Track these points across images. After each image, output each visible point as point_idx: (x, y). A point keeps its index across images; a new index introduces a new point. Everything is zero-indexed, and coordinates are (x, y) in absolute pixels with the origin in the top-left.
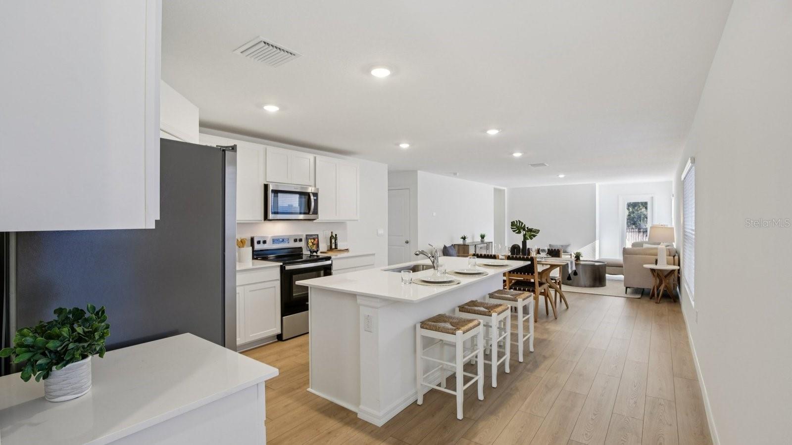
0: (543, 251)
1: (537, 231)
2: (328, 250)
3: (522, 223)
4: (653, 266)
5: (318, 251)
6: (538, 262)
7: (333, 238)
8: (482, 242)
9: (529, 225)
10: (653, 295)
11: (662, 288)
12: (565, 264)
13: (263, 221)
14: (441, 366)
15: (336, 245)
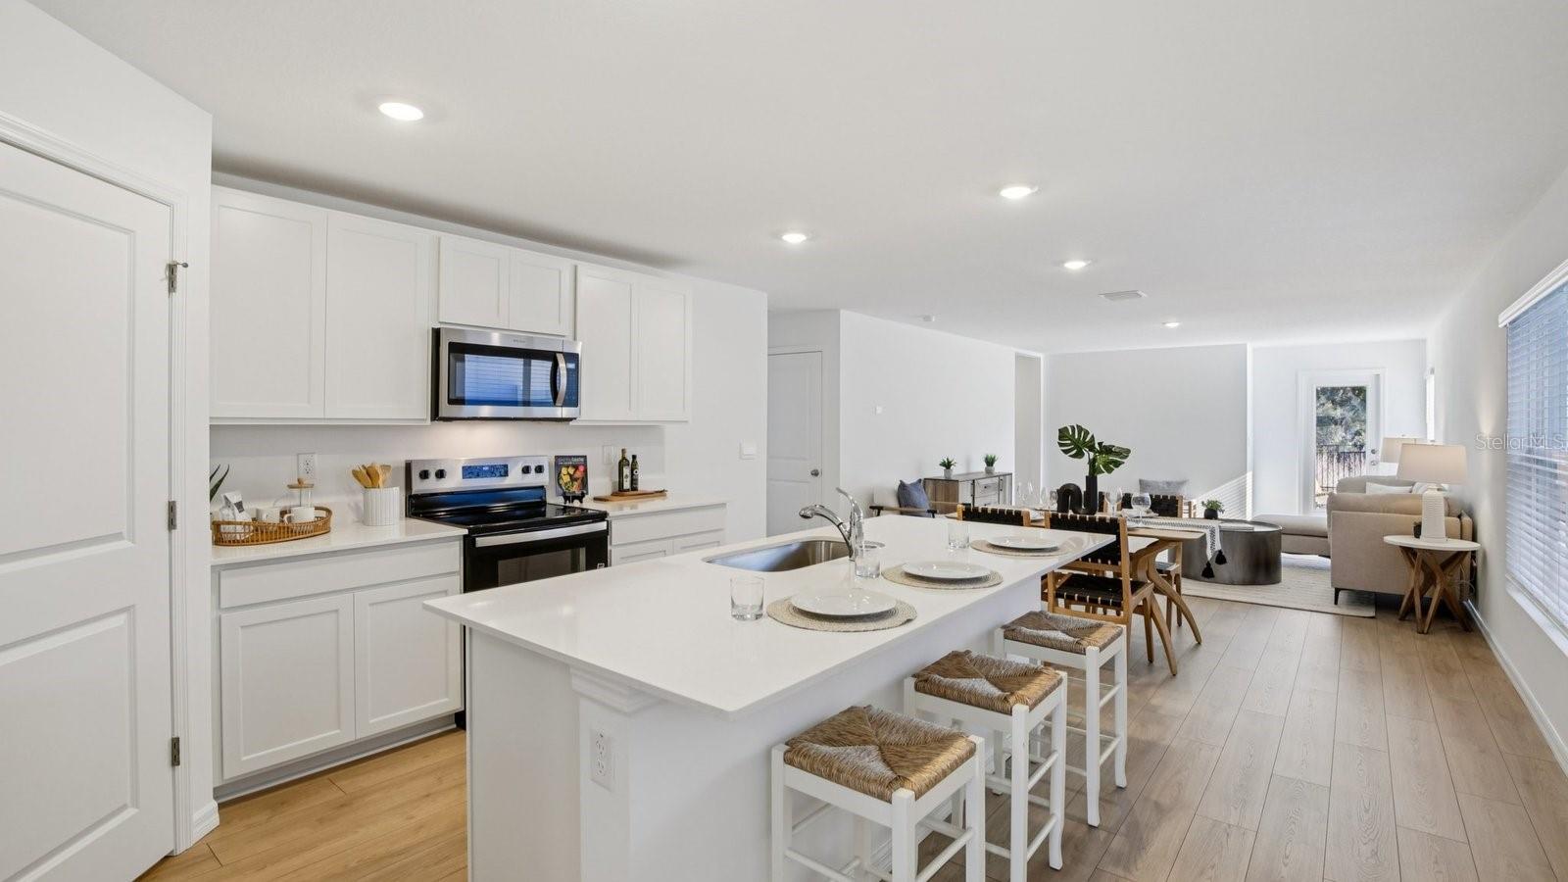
0: (1141, 501)
1: (1124, 453)
2: (614, 494)
3: (1087, 433)
4: (1409, 541)
5: (583, 495)
6: (1129, 530)
7: (627, 464)
8: (989, 473)
9: (1102, 436)
10: (1411, 609)
11: (1435, 594)
12: (1197, 536)
13: (429, 422)
14: (856, 863)
15: (634, 481)
